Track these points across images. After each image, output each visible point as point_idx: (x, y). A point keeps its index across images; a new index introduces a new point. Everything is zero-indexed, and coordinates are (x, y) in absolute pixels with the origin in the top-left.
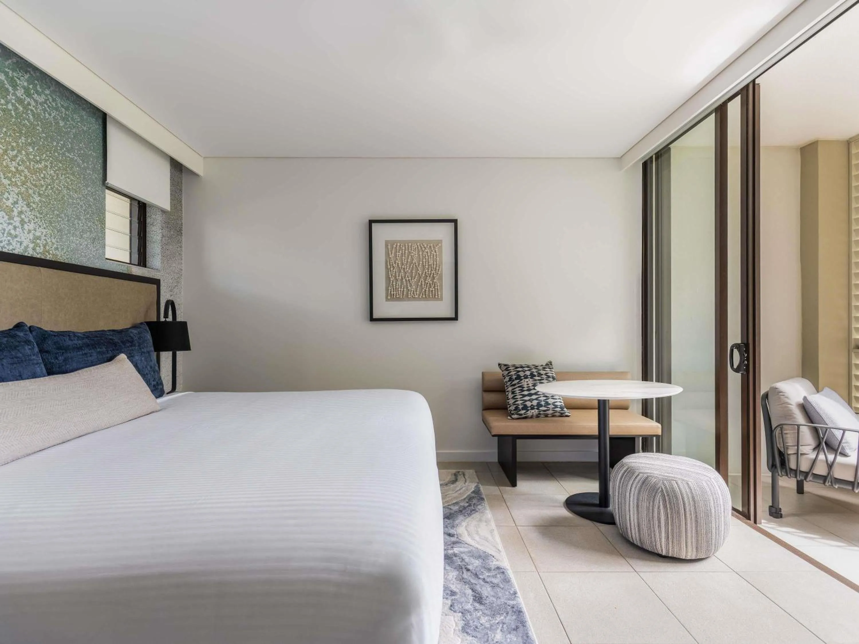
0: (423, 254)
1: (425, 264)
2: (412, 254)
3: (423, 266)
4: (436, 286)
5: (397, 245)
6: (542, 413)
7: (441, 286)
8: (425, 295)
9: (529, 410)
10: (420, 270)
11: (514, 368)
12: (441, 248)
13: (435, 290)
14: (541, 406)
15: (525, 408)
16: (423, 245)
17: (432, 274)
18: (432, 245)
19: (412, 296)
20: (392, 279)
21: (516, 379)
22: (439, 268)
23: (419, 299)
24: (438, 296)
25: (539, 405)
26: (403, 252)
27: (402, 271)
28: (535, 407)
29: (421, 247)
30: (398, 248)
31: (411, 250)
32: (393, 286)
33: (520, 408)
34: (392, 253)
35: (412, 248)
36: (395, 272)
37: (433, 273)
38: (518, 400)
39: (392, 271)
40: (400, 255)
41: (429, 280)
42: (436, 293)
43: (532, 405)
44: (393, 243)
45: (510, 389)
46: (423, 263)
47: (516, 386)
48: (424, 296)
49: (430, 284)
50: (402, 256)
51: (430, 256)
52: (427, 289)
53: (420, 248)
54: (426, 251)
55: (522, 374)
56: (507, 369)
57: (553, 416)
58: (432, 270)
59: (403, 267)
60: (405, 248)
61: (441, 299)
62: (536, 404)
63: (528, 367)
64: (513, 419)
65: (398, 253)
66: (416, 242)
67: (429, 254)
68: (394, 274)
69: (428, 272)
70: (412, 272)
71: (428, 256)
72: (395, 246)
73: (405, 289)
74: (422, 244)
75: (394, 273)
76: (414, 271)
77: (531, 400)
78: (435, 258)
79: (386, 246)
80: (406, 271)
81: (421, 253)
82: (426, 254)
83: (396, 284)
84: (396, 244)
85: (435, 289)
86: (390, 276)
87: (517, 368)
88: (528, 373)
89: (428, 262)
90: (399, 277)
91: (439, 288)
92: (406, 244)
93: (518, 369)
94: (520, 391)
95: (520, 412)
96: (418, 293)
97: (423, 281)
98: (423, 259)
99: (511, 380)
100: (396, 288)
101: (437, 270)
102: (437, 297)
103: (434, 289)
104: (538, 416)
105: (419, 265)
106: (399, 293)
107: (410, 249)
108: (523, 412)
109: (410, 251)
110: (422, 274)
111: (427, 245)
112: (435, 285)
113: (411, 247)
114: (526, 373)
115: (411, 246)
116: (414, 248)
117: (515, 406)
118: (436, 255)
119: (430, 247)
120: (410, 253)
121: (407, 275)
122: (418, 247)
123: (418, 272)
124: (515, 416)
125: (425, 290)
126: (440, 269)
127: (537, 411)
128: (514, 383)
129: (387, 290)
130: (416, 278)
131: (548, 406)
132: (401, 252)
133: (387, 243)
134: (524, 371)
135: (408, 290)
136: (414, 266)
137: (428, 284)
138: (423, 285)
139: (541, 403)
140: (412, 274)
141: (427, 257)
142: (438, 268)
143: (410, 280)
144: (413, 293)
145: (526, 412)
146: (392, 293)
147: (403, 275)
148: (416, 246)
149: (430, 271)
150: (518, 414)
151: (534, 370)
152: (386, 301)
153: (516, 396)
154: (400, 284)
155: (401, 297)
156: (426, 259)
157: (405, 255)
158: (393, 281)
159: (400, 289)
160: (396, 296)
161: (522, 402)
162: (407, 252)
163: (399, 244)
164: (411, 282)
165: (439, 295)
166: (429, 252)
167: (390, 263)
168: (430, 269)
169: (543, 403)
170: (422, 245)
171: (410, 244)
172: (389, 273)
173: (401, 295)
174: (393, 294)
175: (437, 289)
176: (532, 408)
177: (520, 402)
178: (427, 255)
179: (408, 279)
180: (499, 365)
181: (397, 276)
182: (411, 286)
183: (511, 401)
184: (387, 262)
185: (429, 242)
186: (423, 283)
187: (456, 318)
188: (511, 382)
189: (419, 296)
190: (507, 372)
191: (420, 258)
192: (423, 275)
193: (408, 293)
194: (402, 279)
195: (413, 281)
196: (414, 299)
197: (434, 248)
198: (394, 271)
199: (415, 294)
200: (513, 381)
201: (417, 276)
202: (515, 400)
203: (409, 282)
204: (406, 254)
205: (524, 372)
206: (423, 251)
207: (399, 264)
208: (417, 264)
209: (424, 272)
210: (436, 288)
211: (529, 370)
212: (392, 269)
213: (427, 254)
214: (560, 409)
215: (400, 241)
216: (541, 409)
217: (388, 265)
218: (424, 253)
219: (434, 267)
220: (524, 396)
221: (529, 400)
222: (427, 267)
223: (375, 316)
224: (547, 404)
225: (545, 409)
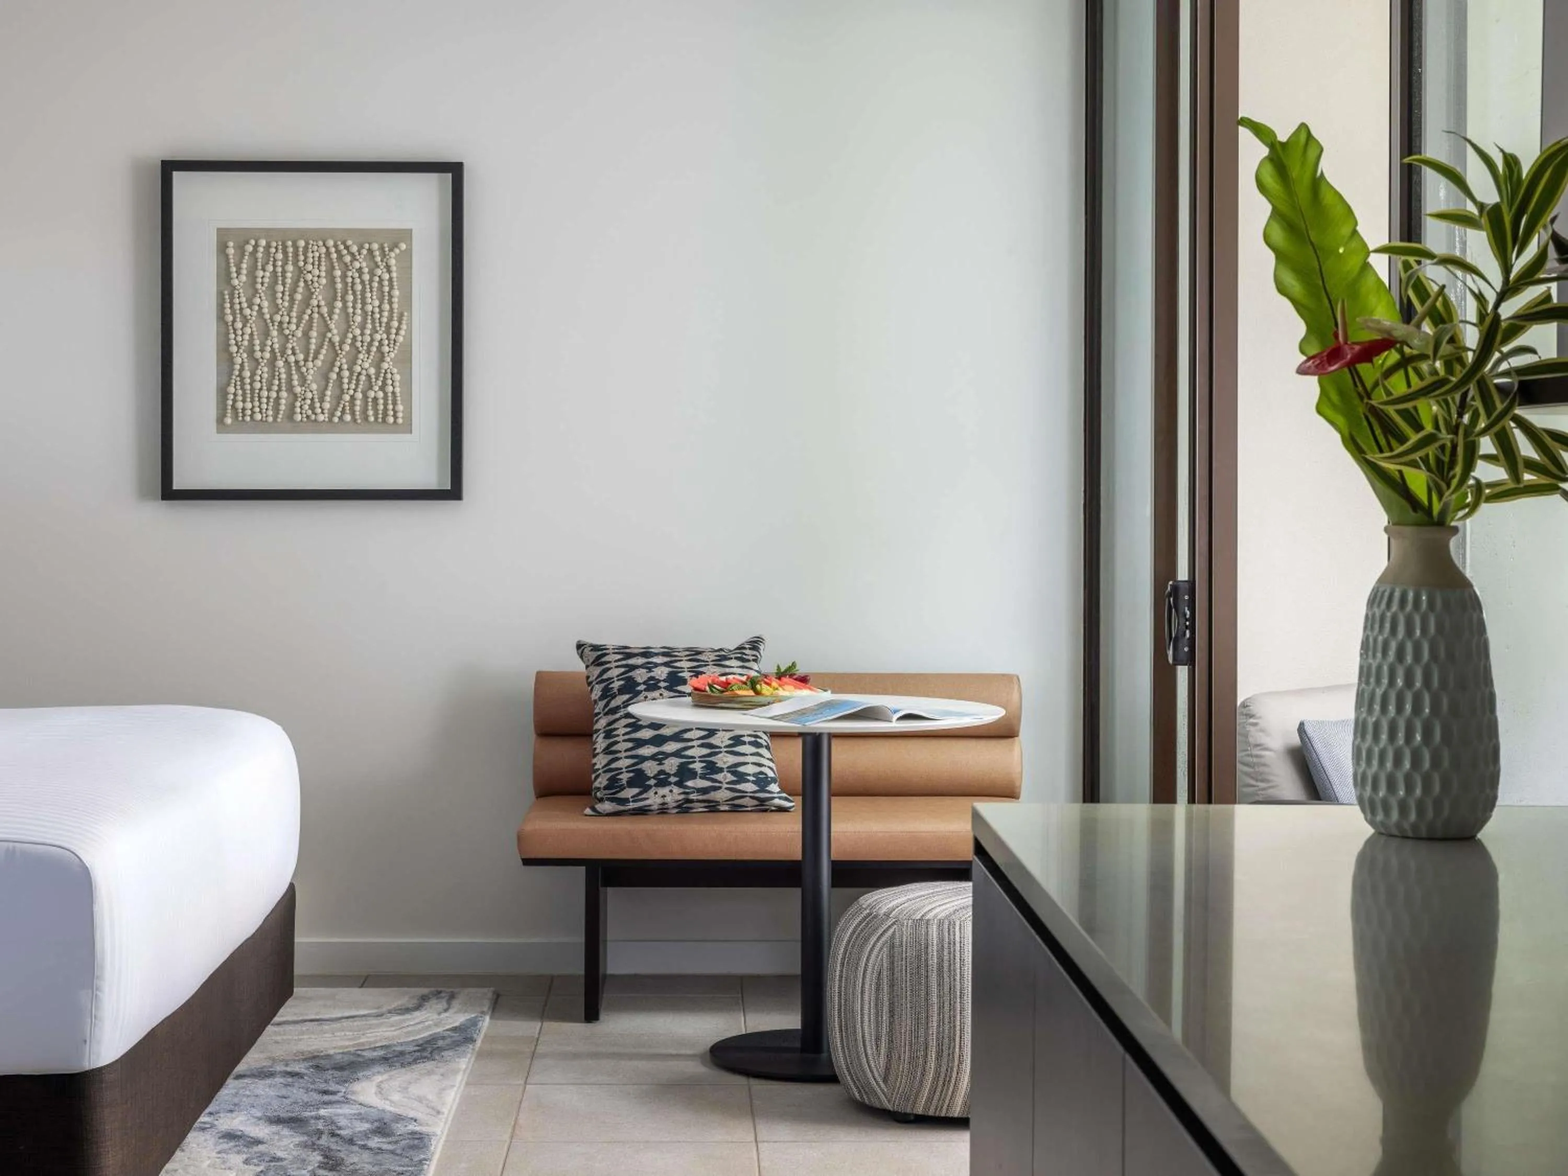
0: (344, 276)
1: (351, 310)
2: (309, 277)
3: (347, 314)
4: (390, 382)
5: (256, 246)
6: (693, 797)
7: (407, 383)
8: (353, 413)
9: (650, 787)
10: (335, 331)
11: (619, 657)
12: (406, 258)
13: (385, 398)
14: (693, 775)
15: (639, 779)
16: (347, 248)
17: (376, 344)
18: (375, 246)
19: (308, 417)
20: (239, 360)
21: (621, 691)
22: (400, 323)
23: (330, 426)
24: (395, 417)
25: (685, 773)
26: (279, 269)
27: (275, 333)
28: (673, 779)
29: (338, 252)
30: (260, 255)
31: (305, 262)
32: (243, 384)
33: (624, 782)
34: (239, 273)
35: (310, 255)
36: (251, 335)
37: (381, 341)
38: (618, 755)
39: (240, 332)
40: (266, 280)
41: (365, 363)
42: (390, 407)
43: (662, 772)
44: (243, 237)
45: (602, 723)
46: (345, 307)
47: (618, 716)
48: (348, 418)
49: (368, 376)
50: (276, 283)
51: (371, 281)
52: (359, 395)
53: (334, 256)
54: (357, 265)
55: (640, 676)
56: (597, 662)
57: (736, 809)
58: (374, 331)
59: (278, 318)
60: (285, 253)
61: (407, 428)
62: (674, 770)
63: (664, 654)
64: (599, 814)
65: (261, 273)
66: (322, 235)
67: (366, 277)
68: (246, 343)
69: (362, 334)
70: (306, 335)
71: (362, 282)
72: (249, 248)
73: (284, 394)
74: (344, 243)
75: (247, 337)
76: (314, 334)
77: (659, 758)
78: (386, 289)
79: (222, 248)
80: (287, 332)
81: (338, 273)
82: (357, 275)
83: (253, 375)
84: (253, 242)
85: (386, 394)
86: (234, 349)
87: (629, 656)
88: (661, 673)
89: (364, 303)
90: (262, 351)
91: (398, 390)
92: (290, 243)
93: (632, 661)
94: (628, 729)
95: (622, 795)
96: (327, 406)
97: (345, 367)
98: (345, 293)
99: (607, 694)
100: (252, 390)
101: (394, 331)
102: (391, 420)
103: (381, 394)
104: (684, 808)
105: (331, 313)
106: (264, 406)
107: (302, 258)
108: (629, 793)
109: (302, 264)
110: (342, 342)
111: (361, 247)
112: (385, 378)
113: (305, 254)
114: (652, 674)
115: (306, 248)
116: (317, 254)
117: (609, 775)
118: (390, 280)
119: (370, 251)
120: (300, 272)
121: (290, 346)
122: (328, 253)
123: (329, 335)
124: (607, 807)
125: (353, 398)
126: (404, 327)
127: (676, 790)
128: (613, 704)
129: (222, 393)
130: (321, 357)
131: (715, 776)
132: (270, 268)
133: (224, 236)
134: (649, 667)
135: (295, 395)
136: (316, 316)
137: (363, 378)
138: (346, 380)
139: (691, 766)
140: (308, 343)
141: (359, 287)
142: (395, 324)
143: (302, 363)
144: (312, 407)
145: (640, 793)
146: (240, 405)
147: (276, 346)
148: (324, 250)
149: (368, 332)
150: (612, 800)
151: (685, 664)
152: (218, 432)
153: (616, 743)
154: (266, 376)
155: (270, 419)
156: (354, 293)
157: (284, 277)
158: (242, 365)
159: (265, 393)
160: (251, 416)
161: (629, 762)
162: (290, 268)
163: (263, 242)
164: (304, 370)
165: (400, 415)
166: (366, 270)
167: (232, 304)
168: (369, 326)
169: (698, 766)
170: (342, 247)
171: (302, 243)
172: (229, 339)
173: (270, 413)
174: (244, 409)
175: (393, 393)
176: (662, 781)
177: (624, 763)
178: (358, 281)
179: (292, 359)
180: (580, 646)
181: (257, 348)
182: (303, 380)
183: (600, 761)
184: (224, 300)
185: (364, 236)
186: (346, 374)
187: (454, 493)
188: (604, 702)
189: (332, 415)
190: (599, 669)
191: (335, 289)
192: (347, 348)
193: (294, 407)
194: (274, 359)
195: (310, 364)
196: (312, 425)
197: (383, 255)
198: (248, 331)
199: (319, 411)
200: (614, 697)
201: (324, 351)
202: (611, 757)
203: (298, 368)
204: (289, 275)
205: (650, 670)
206: (346, 268)
207: (265, 310)
208: (325, 310)
209: (350, 335)
210: (390, 389)
211: (666, 664)
212: (239, 325)
213: (360, 277)
214: (755, 788)
215: (268, 233)
216: (690, 783)
217: (228, 311)
218: (350, 274)
219: (385, 320)
220: (640, 743)
221: (653, 757)
222: (358, 319)
223: (178, 483)
224: (712, 769)
225: (706, 784)
